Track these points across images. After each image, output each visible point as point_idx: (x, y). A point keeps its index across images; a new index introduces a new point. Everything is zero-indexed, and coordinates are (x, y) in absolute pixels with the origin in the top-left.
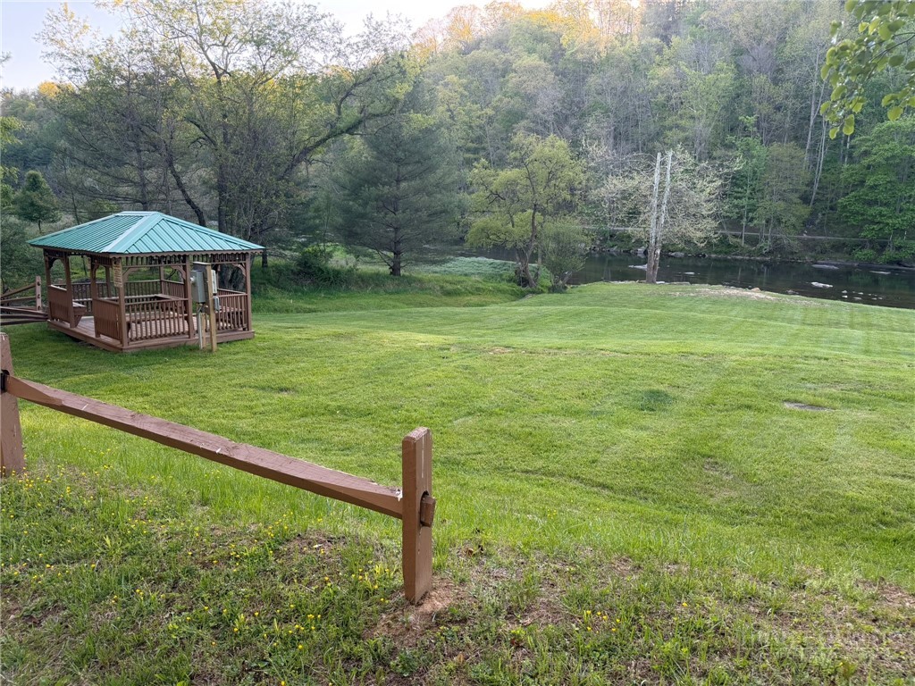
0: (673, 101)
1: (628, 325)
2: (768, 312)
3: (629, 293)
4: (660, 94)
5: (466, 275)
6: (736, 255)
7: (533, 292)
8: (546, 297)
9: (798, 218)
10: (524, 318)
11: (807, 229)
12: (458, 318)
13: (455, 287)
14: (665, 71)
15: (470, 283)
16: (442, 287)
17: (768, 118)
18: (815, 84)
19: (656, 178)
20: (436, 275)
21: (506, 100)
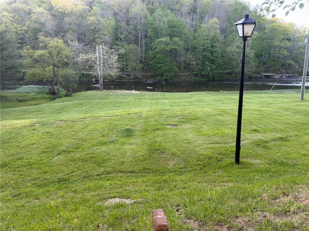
0: (97, 29)
1: (101, 106)
2: (140, 97)
3: (95, 94)
4: (92, 26)
5: (27, 93)
6: (124, 80)
7: (58, 97)
8: (64, 99)
9: (140, 68)
10: (60, 107)
11: (143, 71)
12: (30, 111)
13: (23, 98)
14: (92, 18)
15: (30, 96)
16: (17, 99)
17: (127, 36)
18: (139, 26)
19: (97, 54)
20: (13, 94)
21: (32, 24)
